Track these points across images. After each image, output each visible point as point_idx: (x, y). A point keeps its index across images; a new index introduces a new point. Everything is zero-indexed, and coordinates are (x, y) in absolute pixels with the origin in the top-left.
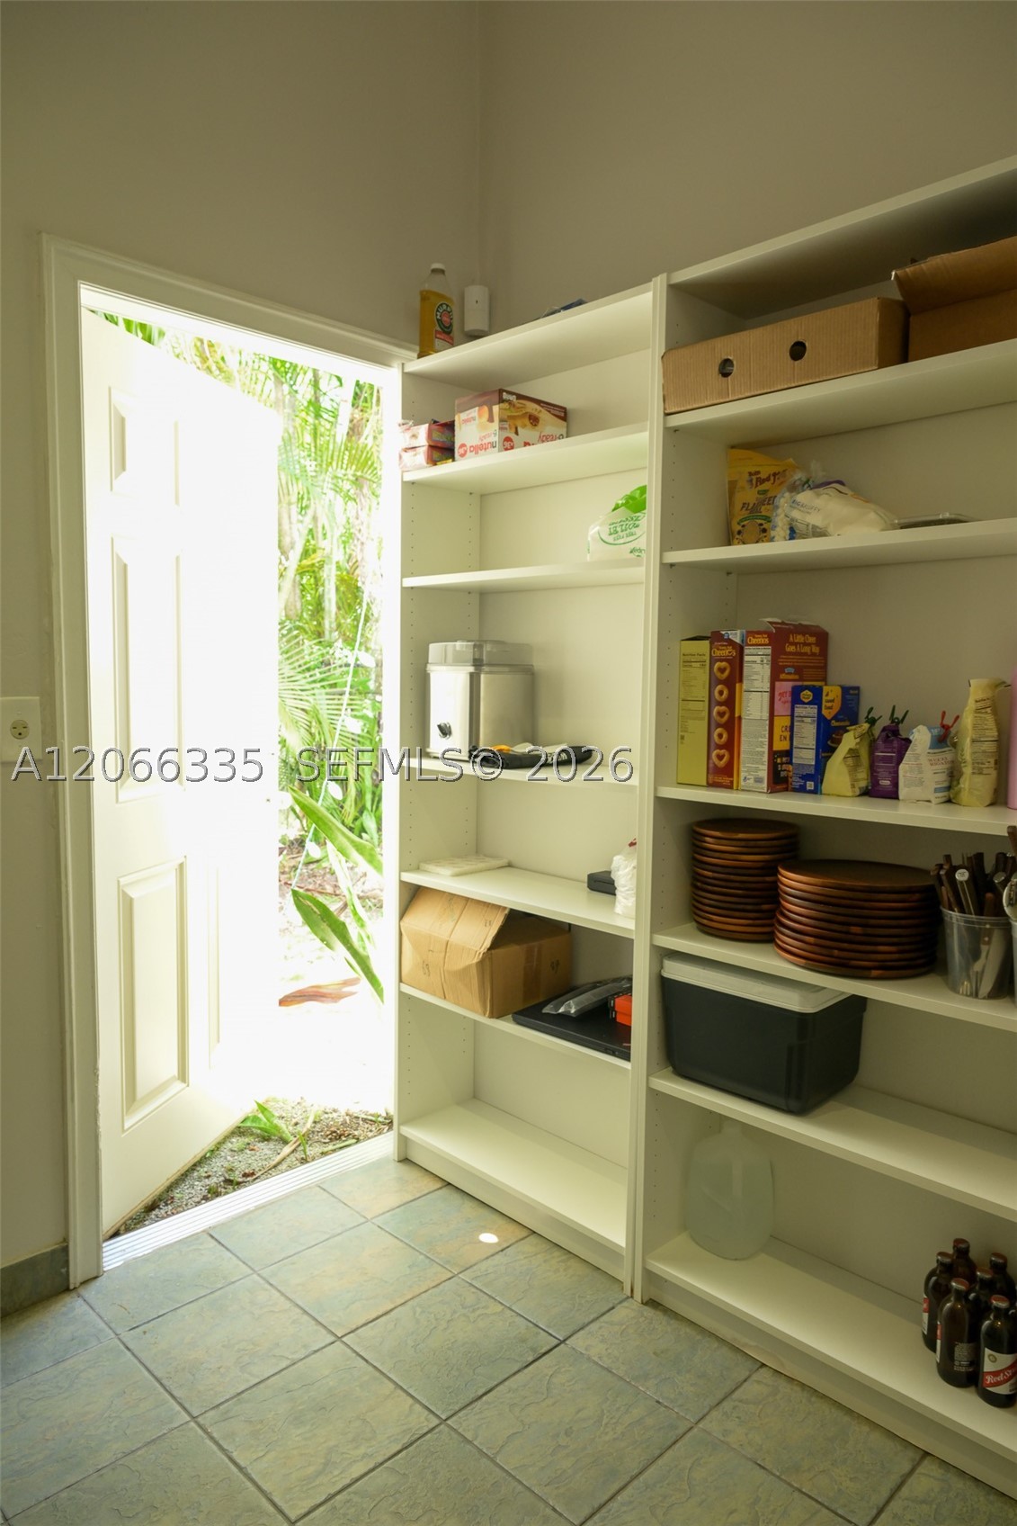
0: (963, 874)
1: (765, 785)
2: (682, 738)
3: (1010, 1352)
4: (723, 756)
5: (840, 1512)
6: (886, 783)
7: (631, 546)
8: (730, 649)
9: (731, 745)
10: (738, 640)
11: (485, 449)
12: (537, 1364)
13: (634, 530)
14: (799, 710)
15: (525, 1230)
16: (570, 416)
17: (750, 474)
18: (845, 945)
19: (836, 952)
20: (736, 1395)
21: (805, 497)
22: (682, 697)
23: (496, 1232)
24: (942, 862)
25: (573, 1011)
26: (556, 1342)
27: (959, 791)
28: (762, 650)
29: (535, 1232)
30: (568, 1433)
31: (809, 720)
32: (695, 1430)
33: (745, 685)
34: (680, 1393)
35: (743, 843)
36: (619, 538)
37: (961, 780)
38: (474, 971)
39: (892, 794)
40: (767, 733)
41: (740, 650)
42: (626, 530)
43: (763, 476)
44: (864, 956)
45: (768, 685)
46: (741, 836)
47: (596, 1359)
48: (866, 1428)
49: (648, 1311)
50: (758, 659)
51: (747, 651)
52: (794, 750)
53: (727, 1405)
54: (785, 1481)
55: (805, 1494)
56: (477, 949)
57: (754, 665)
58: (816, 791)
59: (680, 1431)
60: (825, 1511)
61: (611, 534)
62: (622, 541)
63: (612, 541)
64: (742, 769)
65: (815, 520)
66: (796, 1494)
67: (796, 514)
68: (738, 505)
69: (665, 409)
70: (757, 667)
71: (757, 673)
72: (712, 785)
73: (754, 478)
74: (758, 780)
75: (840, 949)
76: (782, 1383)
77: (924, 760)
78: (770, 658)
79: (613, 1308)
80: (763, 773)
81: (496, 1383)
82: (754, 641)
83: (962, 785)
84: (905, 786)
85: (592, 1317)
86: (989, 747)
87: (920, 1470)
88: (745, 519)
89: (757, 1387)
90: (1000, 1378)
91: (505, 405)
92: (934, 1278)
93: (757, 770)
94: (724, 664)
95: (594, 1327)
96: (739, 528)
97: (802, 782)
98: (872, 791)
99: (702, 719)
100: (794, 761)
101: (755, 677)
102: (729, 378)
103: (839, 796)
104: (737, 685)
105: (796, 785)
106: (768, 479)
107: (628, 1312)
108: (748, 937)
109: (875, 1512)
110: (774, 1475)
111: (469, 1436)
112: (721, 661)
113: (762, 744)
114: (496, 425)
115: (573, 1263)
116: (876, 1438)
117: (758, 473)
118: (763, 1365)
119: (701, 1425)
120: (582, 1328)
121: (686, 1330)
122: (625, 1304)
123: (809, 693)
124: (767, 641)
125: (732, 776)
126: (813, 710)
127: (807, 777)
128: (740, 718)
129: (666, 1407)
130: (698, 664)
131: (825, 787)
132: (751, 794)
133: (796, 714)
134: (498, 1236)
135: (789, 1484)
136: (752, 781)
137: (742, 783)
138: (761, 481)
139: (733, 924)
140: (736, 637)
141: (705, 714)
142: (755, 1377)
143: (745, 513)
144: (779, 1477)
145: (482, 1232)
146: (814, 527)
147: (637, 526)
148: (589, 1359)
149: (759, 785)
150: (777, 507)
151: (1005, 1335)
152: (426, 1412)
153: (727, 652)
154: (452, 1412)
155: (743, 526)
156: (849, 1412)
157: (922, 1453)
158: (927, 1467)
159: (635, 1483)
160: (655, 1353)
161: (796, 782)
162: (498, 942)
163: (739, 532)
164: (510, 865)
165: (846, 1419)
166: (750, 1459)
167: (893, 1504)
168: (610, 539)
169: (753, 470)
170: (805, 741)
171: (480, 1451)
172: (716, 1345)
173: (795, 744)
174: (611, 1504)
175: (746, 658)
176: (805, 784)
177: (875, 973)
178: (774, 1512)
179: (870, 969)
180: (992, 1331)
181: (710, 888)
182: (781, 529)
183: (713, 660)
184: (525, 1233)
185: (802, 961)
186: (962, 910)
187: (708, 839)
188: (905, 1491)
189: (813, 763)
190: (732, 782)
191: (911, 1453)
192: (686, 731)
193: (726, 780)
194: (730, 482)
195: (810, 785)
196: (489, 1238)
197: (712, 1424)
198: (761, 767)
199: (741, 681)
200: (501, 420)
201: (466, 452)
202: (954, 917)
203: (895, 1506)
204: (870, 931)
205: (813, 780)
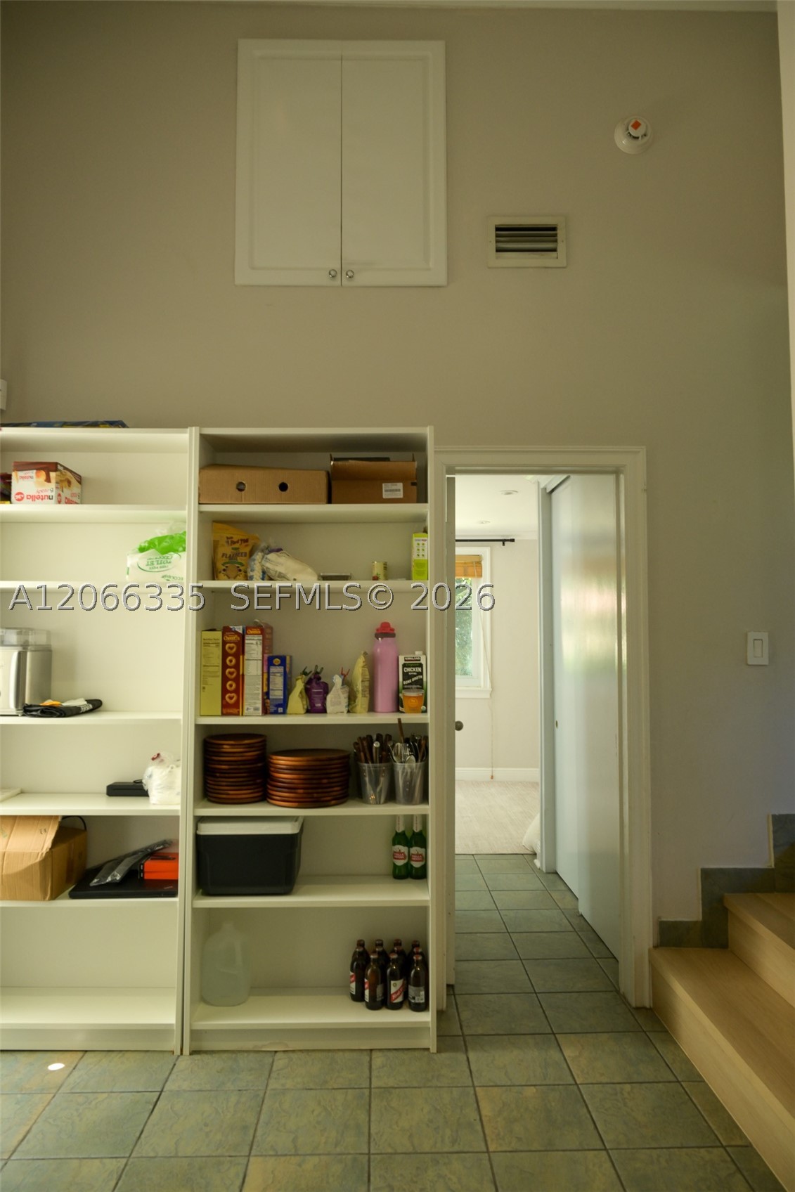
0: (377, 744)
1: (260, 711)
2: (204, 688)
3: (400, 979)
4: (233, 697)
5: (356, 1087)
6: (319, 705)
7: (163, 574)
8: (236, 636)
9: (239, 691)
10: (241, 632)
11: (42, 499)
12: (157, 1107)
13: (166, 565)
14: (273, 669)
15: (79, 1053)
16: (83, 482)
17: (228, 538)
18: (320, 790)
19: (315, 795)
20: (274, 1068)
21: (272, 556)
22: (203, 663)
23: (59, 1061)
24: (357, 741)
25: (118, 878)
26: (158, 1094)
27: (356, 706)
28: (256, 637)
29: (86, 1051)
30: (206, 1125)
31: (279, 674)
32: (268, 1092)
33: (246, 657)
34: (247, 1082)
35: (247, 746)
36: (155, 568)
37: (357, 701)
38: (38, 868)
39: (323, 711)
40: (261, 683)
41: (243, 637)
42: (161, 563)
43: (235, 540)
44: (327, 795)
45: (261, 656)
46: (246, 742)
47: (188, 1089)
48: (341, 1053)
49: (197, 1057)
50: (254, 642)
51: (247, 637)
52: (271, 691)
53: (274, 1075)
54: (325, 1089)
55: (337, 1089)
56: (40, 851)
57: (252, 646)
58: (284, 713)
59: (262, 1095)
60: (349, 1090)
61: (148, 565)
62: (156, 570)
63: (148, 569)
64: (245, 703)
65: (280, 569)
66: (333, 1091)
67: (268, 565)
68: (220, 555)
69: (199, 500)
70: (254, 647)
71: (253, 650)
72: (223, 714)
73: (230, 540)
74: (256, 709)
75: (318, 793)
76: (291, 1055)
77: (340, 692)
78: (261, 641)
79: (175, 1065)
80: (260, 705)
81: (142, 1127)
82: (251, 632)
83: (356, 703)
84: (331, 706)
85: (167, 1073)
86: (367, 684)
87: (373, 1057)
88: (228, 563)
89: (280, 1061)
90: (398, 994)
91: (58, 473)
92: (355, 963)
93: (255, 703)
94: (232, 645)
95: (173, 1077)
96: (224, 567)
97: (275, 709)
98: (311, 710)
99: (218, 676)
100: (271, 697)
101: (253, 652)
102: (243, 492)
103: (296, 714)
104: (241, 657)
105: (272, 710)
106: (238, 542)
107: (185, 1062)
108: (253, 800)
109: (368, 1080)
110: (318, 1089)
111: (152, 1154)
112: (230, 643)
113: (258, 689)
114: (53, 485)
115: (128, 1055)
116: (347, 1055)
117: (232, 538)
118: (276, 1052)
119: (269, 1088)
120: (166, 1081)
121: (224, 1056)
122: (180, 1059)
123: (278, 660)
124: (260, 632)
125: (239, 708)
126: (281, 669)
127: (278, 706)
128: (243, 675)
129: (245, 1090)
130: (214, 645)
131: (289, 710)
132: (252, 716)
133: (271, 672)
134: (64, 1063)
135: (328, 1089)
136: (252, 710)
137: (245, 712)
138: (233, 543)
139: (244, 793)
140: (239, 629)
141: (220, 674)
142: (276, 1058)
143: (225, 560)
144: (321, 1089)
145: (48, 1066)
146: (280, 573)
147: (170, 562)
148: (184, 1091)
149: (256, 712)
150: (254, 560)
151: (398, 972)
152: (114, 1160)
153: (234, 638)
154: (130, 1152)
155: (227, 567)
156: (329, 1051)
157: (369, 1052)
158: (375, 1055)
159: (259, 1125)
160: (218, 1072)
161: (272, 709)
162: (55, 842)
163: (224, 570)
164: (22, 792)
165: (330, 1054)
166: (303, 1089)
167: (373, 1074)
168: (147, 568)
169: (229, 536)
170: (277, 686)
171: (165, 1157)
172: (246, 1054)
173: (271, 688)
174: (256, 1140)
175: (246, 642)
176: (277, 710)
177: (333, 802)
178: (330, 1101)
179: (329, 801)
180: (392, 973)
181: (227, 775)
182: (257, 573)
183: (224, 643)
184: (80, 1054)
185: (296, 804)
186: (373, 762)
187: (225, 746)
188: (374, 1067)
189: (282, 697)
190: (239, 712)
191: (365, 1053)
192: (207, 684)
193: (235, 711)
194: (214, 541)
195: (280, 710)
196: (56, 1067)
197: (273, 1084)
198: (258, 701)
199: (243, 653)
200: (57, 483)
201: (22, 498)
202: (366, 767)
203: (374, 1073)
204: (331, 780)
205: (281, 707)
